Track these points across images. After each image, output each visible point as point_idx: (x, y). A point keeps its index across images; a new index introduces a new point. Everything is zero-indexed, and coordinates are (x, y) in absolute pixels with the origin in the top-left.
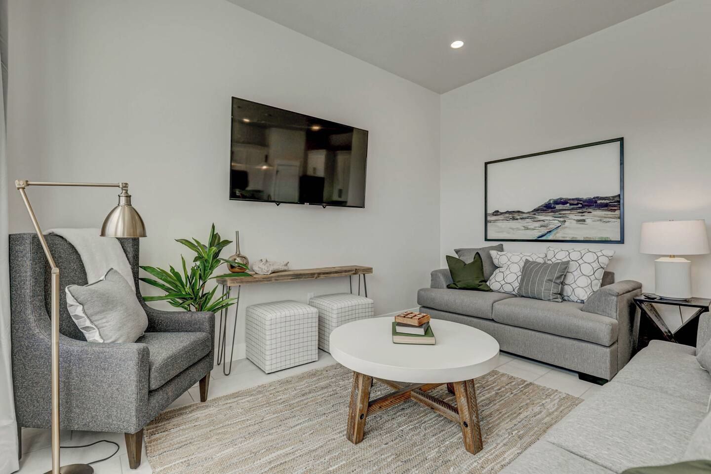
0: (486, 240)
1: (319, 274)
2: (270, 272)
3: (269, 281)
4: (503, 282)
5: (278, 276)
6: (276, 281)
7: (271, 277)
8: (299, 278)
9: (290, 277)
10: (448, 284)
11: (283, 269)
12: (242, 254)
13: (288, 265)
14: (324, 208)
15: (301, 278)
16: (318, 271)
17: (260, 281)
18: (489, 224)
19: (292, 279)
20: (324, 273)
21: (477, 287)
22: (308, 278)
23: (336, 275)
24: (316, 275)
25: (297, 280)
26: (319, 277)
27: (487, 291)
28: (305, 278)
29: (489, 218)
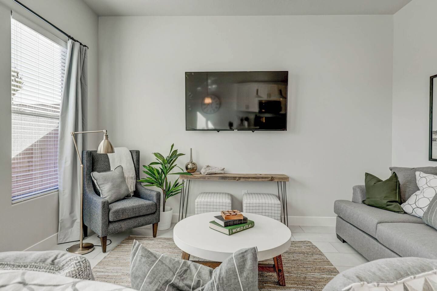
0: (431, 159)
1: (240, 178)
2: (206, 173)
3: (204, 179)
4: (414, 206)
5: (210, 177)
6: (209, 180)
7: (205, 177)
8: (224, 179)
9: (218, 178)
10: (364, 200)
11: (219, 173)
12: (194, 161)
13: (224, 170)
14: (253, 132)
15: (226, 179)
16: (239, 176)
17: (199, 178)
18: (434, 143)
19: (219, 179)
20: (243, 178)
21: (385, 206)
22: (231, 179)
23: (254, 180)
24: (237, 179)
25: (223, 180)
26: (239, 180)
27: (398, 212)
28: (229, 179)
29: (434, 136)
